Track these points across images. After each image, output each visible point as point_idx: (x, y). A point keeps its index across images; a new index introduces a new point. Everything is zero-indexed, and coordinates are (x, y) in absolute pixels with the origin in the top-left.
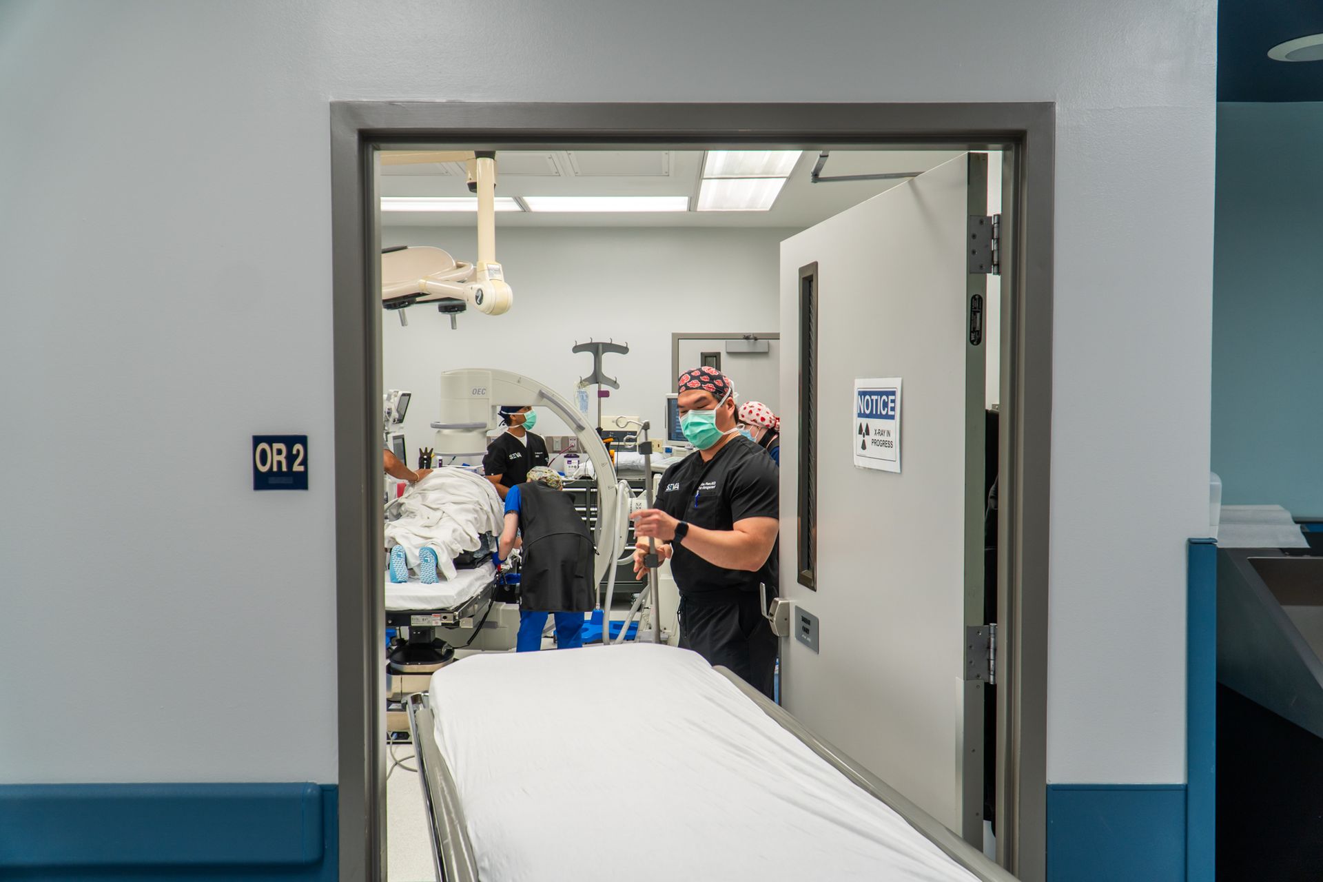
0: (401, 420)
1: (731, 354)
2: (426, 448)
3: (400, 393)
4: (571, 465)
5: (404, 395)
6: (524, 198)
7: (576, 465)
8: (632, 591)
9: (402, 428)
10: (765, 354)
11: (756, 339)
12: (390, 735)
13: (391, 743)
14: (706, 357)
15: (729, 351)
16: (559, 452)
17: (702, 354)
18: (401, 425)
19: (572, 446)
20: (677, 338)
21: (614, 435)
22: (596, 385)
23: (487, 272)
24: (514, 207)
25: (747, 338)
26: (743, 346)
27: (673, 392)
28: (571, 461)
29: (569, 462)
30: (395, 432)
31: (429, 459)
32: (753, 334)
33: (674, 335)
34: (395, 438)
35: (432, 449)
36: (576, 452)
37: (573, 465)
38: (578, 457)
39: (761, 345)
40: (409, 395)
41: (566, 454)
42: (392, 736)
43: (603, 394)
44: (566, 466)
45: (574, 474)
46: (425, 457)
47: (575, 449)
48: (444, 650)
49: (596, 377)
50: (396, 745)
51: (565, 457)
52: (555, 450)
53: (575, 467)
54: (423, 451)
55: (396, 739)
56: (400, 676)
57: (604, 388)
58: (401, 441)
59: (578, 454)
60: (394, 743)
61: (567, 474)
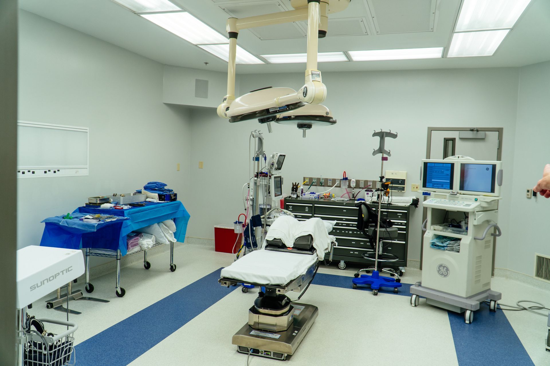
0: (279, 168)
1: (462, 139)
2: (296, 183)
3: (279, 154)
4: (368, 195)
5: (281, 155)
6: (349, 52)
7: (371, 195)
8: (398, 265)
9: (280, 172)
10: (483, 139)
11: (477, 131)
12: (249, 350)
13: (249, 354)
14: (447, 140)
15: (460, 137)
16: (363, 188)
17: (445, 139)
18: (280, 171)
19: (370, 185)
20: (431, 130)
21: (392, 181)
22: (381, 154)
23: (311, 76)
24: (343, 58)
25: (472, 130)
26: (470, 135)
27: (426, 159)
28: (368, 193)
29: (367, 194)
30: (276, 174)
31: (297, 188)
32: (477, 128)
33: (429, 128)
34: (275, 177)
35: (299, 183)
36: (372, 188)
37: (369, 195)
38: (372, 191)
39: (481, 135)
40: (284, 156)
41: (366, 189)
42: (250, 350)
43: (385, 159)
44: (366, 195)
45: (370, 200)
46: (295, 187)
47: (371, 187)
48: (284, 302)
49: (381, 150)
50: (252, 356)
51: (366, 191)
52: (360, 187)
53: (371, 196)
54: (294, 184)
55: (252, 353)
56: (257, 315)
57: (385, 156)
58: (279, 179)
59: (372, 190)
60: (251, 355)
61: (366, 200)
